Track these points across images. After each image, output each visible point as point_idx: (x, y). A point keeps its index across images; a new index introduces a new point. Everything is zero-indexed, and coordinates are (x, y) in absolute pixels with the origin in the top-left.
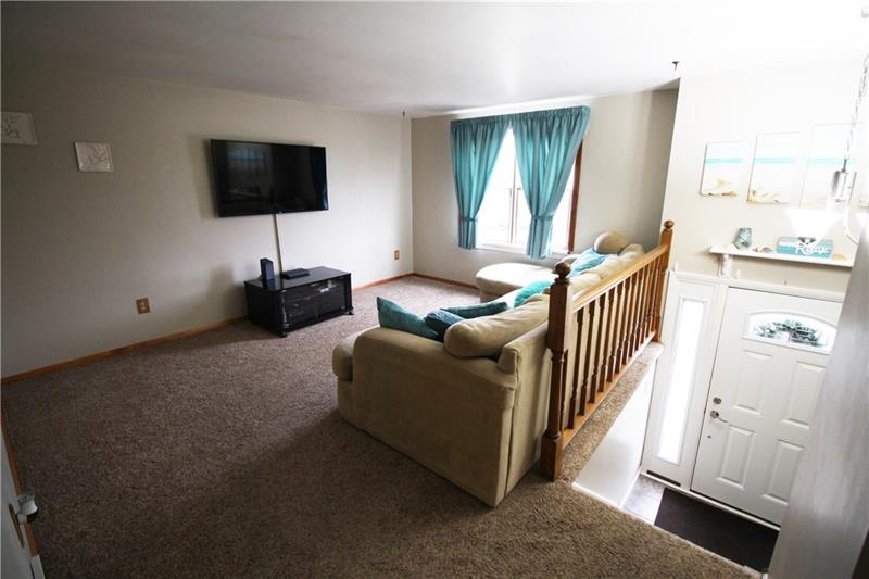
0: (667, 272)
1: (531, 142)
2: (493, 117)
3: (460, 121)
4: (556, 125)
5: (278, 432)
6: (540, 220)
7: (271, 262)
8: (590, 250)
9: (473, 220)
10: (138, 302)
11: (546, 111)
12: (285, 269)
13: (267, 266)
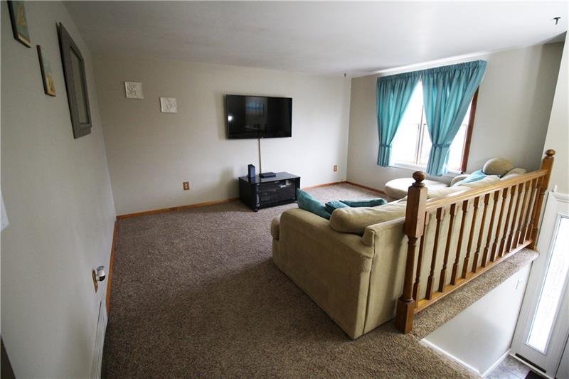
0: (546, 192)
1: (436, 89)
2: (408, 73)
3: (384, 77)
4: (457, 76)
5: (237, 265)
6: (439, 146)
7: (254, 167)
8: (479, 171)
9: (389, 146)
10: (184, 183)
11: (449, 67)
12: (263, 172)
13: (252, 169)
